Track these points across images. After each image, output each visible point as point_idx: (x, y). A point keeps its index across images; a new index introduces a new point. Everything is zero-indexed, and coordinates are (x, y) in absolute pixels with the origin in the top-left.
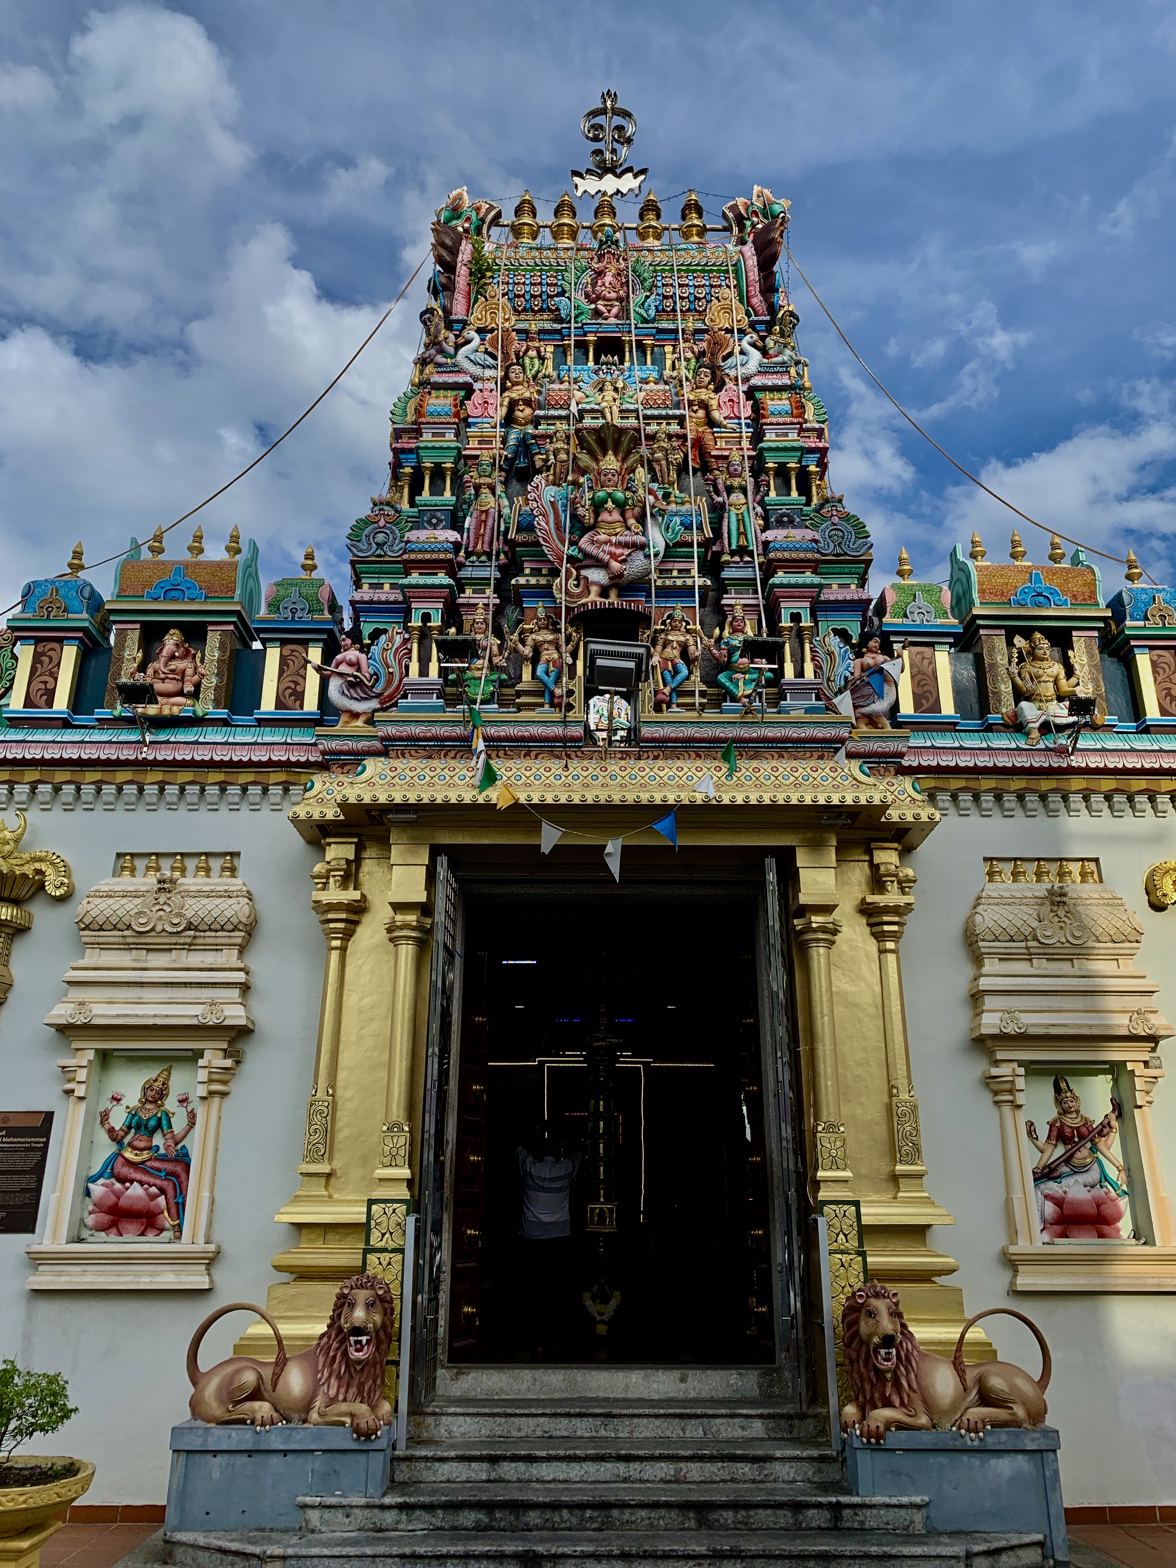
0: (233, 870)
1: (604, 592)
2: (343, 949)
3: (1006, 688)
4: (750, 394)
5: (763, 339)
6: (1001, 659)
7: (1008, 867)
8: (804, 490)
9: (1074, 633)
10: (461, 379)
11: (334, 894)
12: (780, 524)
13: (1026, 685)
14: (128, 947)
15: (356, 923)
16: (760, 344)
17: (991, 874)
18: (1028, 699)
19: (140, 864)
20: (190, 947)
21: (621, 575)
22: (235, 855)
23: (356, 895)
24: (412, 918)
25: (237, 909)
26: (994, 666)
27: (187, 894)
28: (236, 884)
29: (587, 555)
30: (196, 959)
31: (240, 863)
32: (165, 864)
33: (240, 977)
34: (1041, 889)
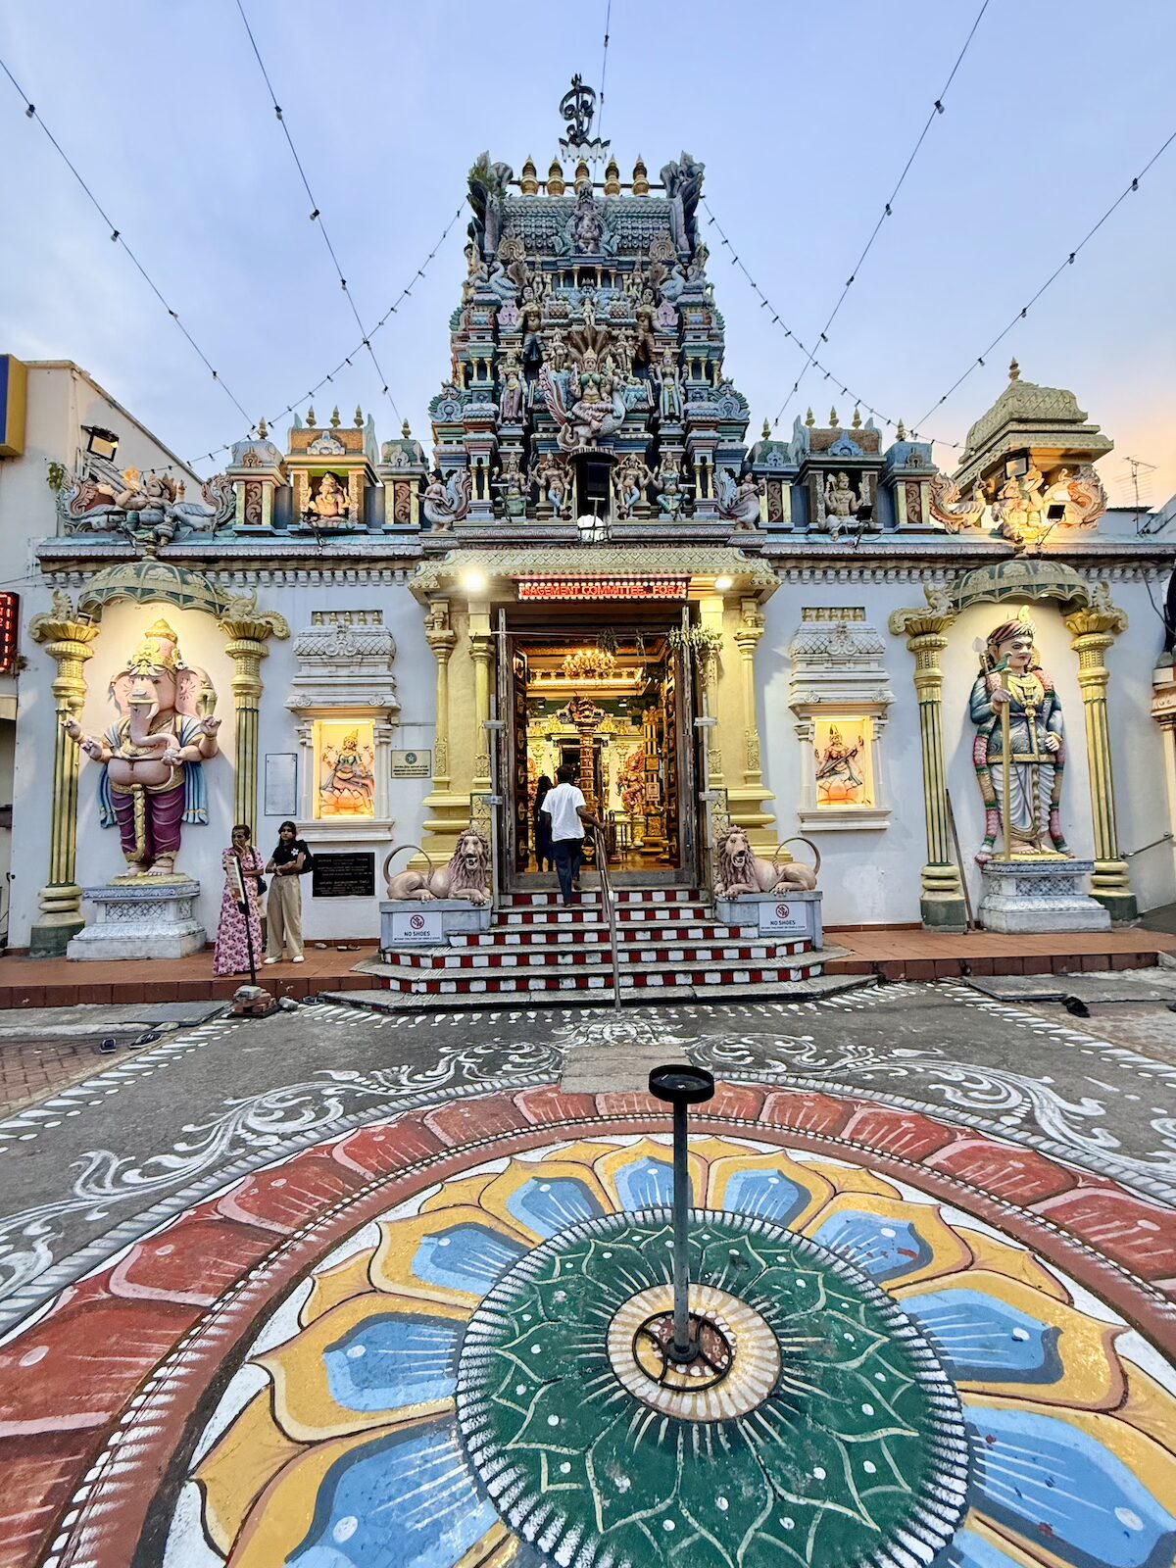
0: (379, 621)
1: (588, 442)
2: (446, 664)
3: (821, 507)
4: (677, 309)
5: (686, 268)
6: (819, 488)
7: (814, 613)
8: (709, 376)
9: (864, 473)
10: (493, 297)
11: (438, 633)
12: (694, 399)
13: (833, 505)
14: (325, 665)
15: (452, 649)
16: (684, 272)
17: (804, 617)
18: (834, 513)
19: (326, 618)
20: (360, 664)
21: (599, 430)
22: (379, 612)
23: (451, 633)
24: (484, 645)
25: (385, 643)
26: (816, 493)
27: (354, 634)
28: (382, 629)
29: (578, 417)
30: (365, 671)
31: (384, 617)
32: (341, 617)
33: (390, 680)
34: (833, 624)
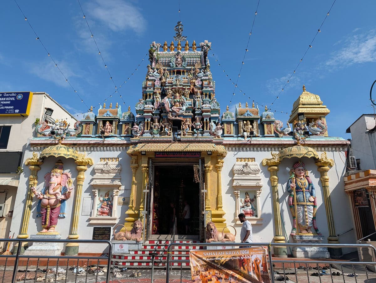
1: (176, 117)
2: (135, 173)
4: (202, 80)
7: (240, 159)
8: (210, 97)
9: (254, 121)
10: (154, 78)
11: (133, 165)
12: (205, 104)
13: (246, 130)
14: (102, 173)
15: (137, 169)
16: (204, 71)
18: (246, 132)
19: (104, 160)
20: (112, 173)
21: (178, 114)
23: (137, 165)
24: (146, 169)
25: (119, 167)
26: (240, 126)
27: (111, 164)
28: (119, 163)
29: (173, 111)
31: (119, 159)
32: (108, 160)
34: (244, 163)
